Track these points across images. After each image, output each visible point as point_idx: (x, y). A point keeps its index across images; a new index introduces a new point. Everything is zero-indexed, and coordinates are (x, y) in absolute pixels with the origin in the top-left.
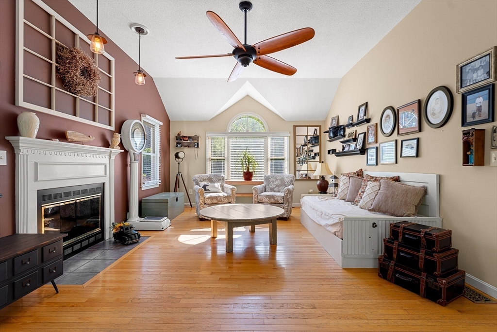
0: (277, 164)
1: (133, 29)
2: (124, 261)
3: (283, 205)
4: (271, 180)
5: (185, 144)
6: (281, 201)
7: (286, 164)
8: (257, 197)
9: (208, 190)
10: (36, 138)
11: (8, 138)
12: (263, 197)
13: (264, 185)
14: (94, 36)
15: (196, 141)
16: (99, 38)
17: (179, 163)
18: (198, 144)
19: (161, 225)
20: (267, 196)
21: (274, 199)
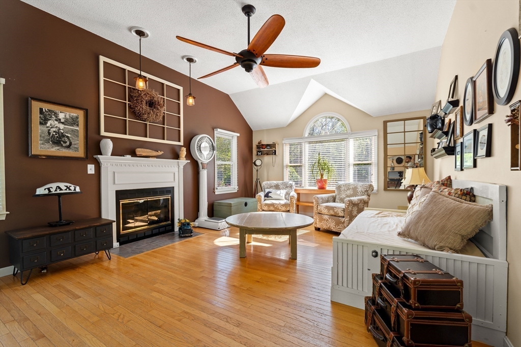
0: (362, 170)
1: (186, 61)
2: (167, 248)
3: (344, 219)
4: (343, 188)
5: (265, 152)
6: (341, 214)
7: (373, 170)
8: (317, 207)
9: (271, 197)
10: (111, 155)
11: (95, 156)
12: (322, 208)
13: (334, 194)
14: (138, 78)
15: (274, 149)
16: (142, 78)
17: (257, 171)
18: (275, 151)
19: (218, 225)
20: (327, 207)
21: (334, 211)
